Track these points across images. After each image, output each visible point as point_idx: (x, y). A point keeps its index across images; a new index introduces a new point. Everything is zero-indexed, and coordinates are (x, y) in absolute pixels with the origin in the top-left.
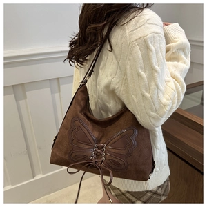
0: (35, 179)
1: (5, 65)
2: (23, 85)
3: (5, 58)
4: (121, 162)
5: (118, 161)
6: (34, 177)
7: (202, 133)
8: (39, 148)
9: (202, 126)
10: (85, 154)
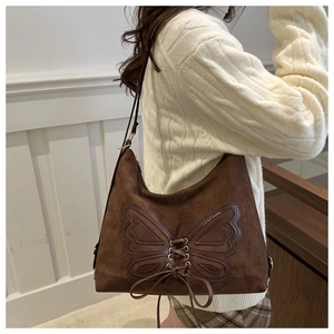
0: (59, 283)
1: (8, 97)
2: (43, 130)
3: (9, 87)
4: (219, 266)
5: (214, 264)
6: (56, 280)
7: (326, 213)
8: (68, 234)
9: (327, 202)
10: (155, 261)
